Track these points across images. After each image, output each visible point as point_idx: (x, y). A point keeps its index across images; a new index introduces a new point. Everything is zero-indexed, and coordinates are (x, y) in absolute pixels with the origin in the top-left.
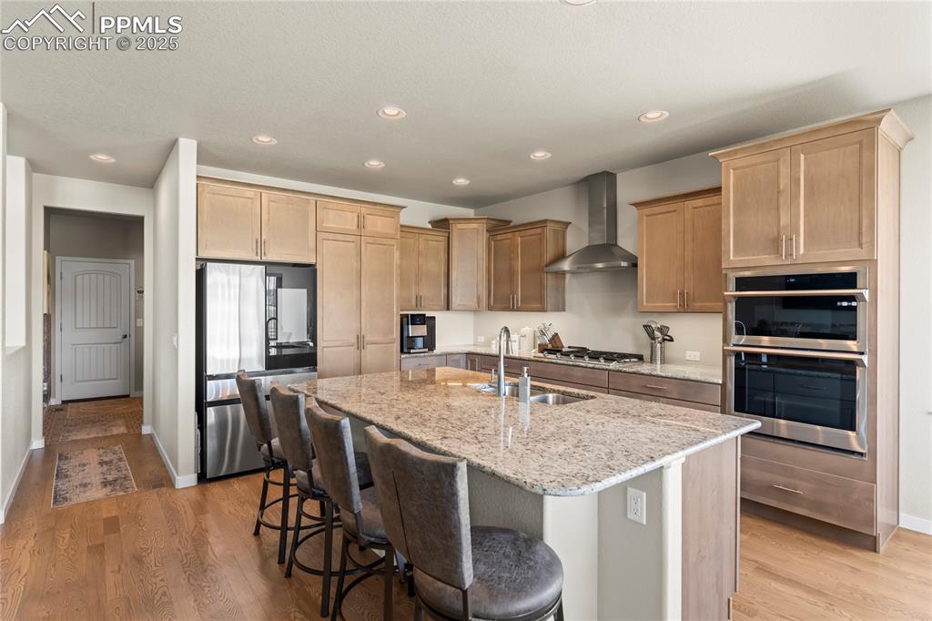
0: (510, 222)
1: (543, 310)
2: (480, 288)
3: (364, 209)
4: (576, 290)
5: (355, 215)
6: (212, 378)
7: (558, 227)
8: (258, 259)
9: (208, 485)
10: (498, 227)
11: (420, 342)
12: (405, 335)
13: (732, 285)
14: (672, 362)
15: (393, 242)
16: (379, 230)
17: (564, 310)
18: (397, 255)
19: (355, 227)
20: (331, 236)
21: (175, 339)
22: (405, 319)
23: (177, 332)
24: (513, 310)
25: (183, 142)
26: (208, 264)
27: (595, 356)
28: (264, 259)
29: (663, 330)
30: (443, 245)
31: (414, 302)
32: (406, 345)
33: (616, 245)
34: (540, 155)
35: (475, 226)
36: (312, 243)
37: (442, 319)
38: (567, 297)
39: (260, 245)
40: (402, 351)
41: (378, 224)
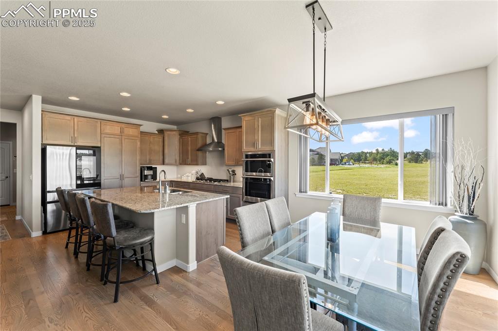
0: (188, 132)
1: (197, 164)
2: (176, 156)
3: (123, 125)
4: (210, 158)
5: (119, 128)
6: (49, 192)
7: (203, 135)
8: (73, 144)
9: (48, 235)
10: (184, 134)
11: (150, 177)
12: (143, 174)
13: (244, 156)
14: (235, 182)
15: (136, 138)
16: (131, 133)
17: (206, 164)
18: (139, 143)
19: (119, 132)
20: (108, 136)
21: (31, 176)
22: (143, 168)
23: (32, 174)
24: (188, 165)
25: (34, 96)
26: (47, 146)
27: (215, 180)
28: (75, 144)
29: (233, 171)
30: (161, 140)
31: (148, 162)
32: (143, 178)
33: (221, 142)
34: (190, 110)
35: (175, 133)
36: (99, 138)
37: (160, 168)
38: (207, 160)
39: (74, 139)
40: (141, 181)
41: (131, 131)
